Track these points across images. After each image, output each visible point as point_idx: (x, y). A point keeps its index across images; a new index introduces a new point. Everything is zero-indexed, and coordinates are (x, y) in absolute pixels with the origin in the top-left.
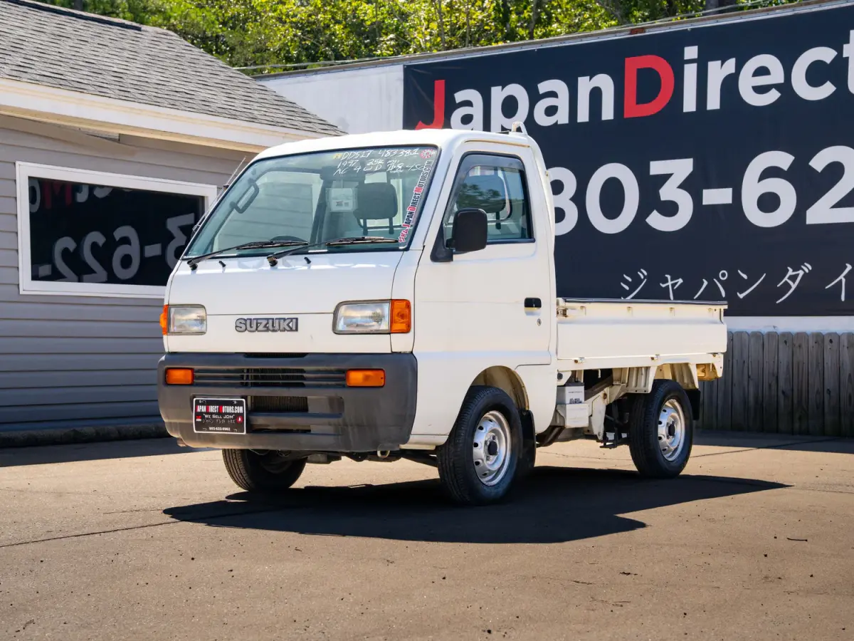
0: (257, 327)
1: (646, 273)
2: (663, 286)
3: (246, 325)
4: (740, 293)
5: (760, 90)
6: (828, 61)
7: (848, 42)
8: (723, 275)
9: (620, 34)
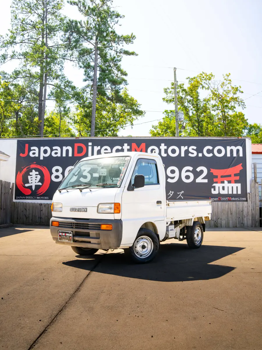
0: (76, 210)
3: (73, 210)
6: (120, 149)
7: (124, 146)
9: (73, 138)
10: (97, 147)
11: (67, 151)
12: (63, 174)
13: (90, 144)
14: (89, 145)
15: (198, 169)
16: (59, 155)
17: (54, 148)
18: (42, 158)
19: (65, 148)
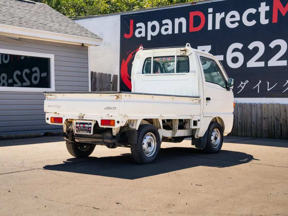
9: (188, 4)
10: (219, 13)
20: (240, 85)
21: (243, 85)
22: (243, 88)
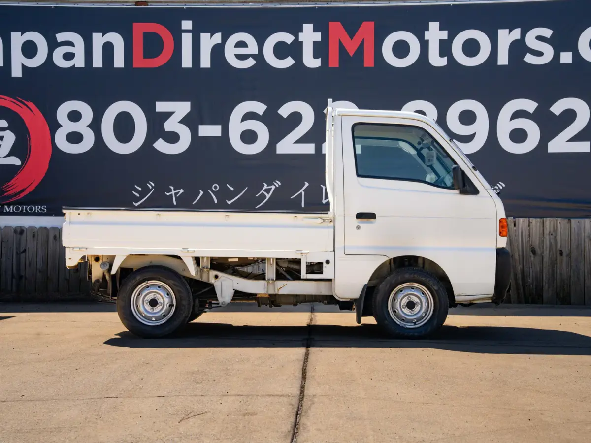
1: (153, 185)
2: (168, 194)
4: (229, 201)
5: (241, 57)
6: (289, 42)
7: (302, 32)
8: (216, 187)
9: (128, 4)
10: (209, 34)
11: (108, 48)
12: (96, 126)
13: (187, 24)
14: (183, 28)
15: (558, 108)
16: (79, 62)
17: (61, 37)
18: (16, 72)
19: (98, 40)
20: (262, 191)
21: (268, 191)
22: (268, 196)
